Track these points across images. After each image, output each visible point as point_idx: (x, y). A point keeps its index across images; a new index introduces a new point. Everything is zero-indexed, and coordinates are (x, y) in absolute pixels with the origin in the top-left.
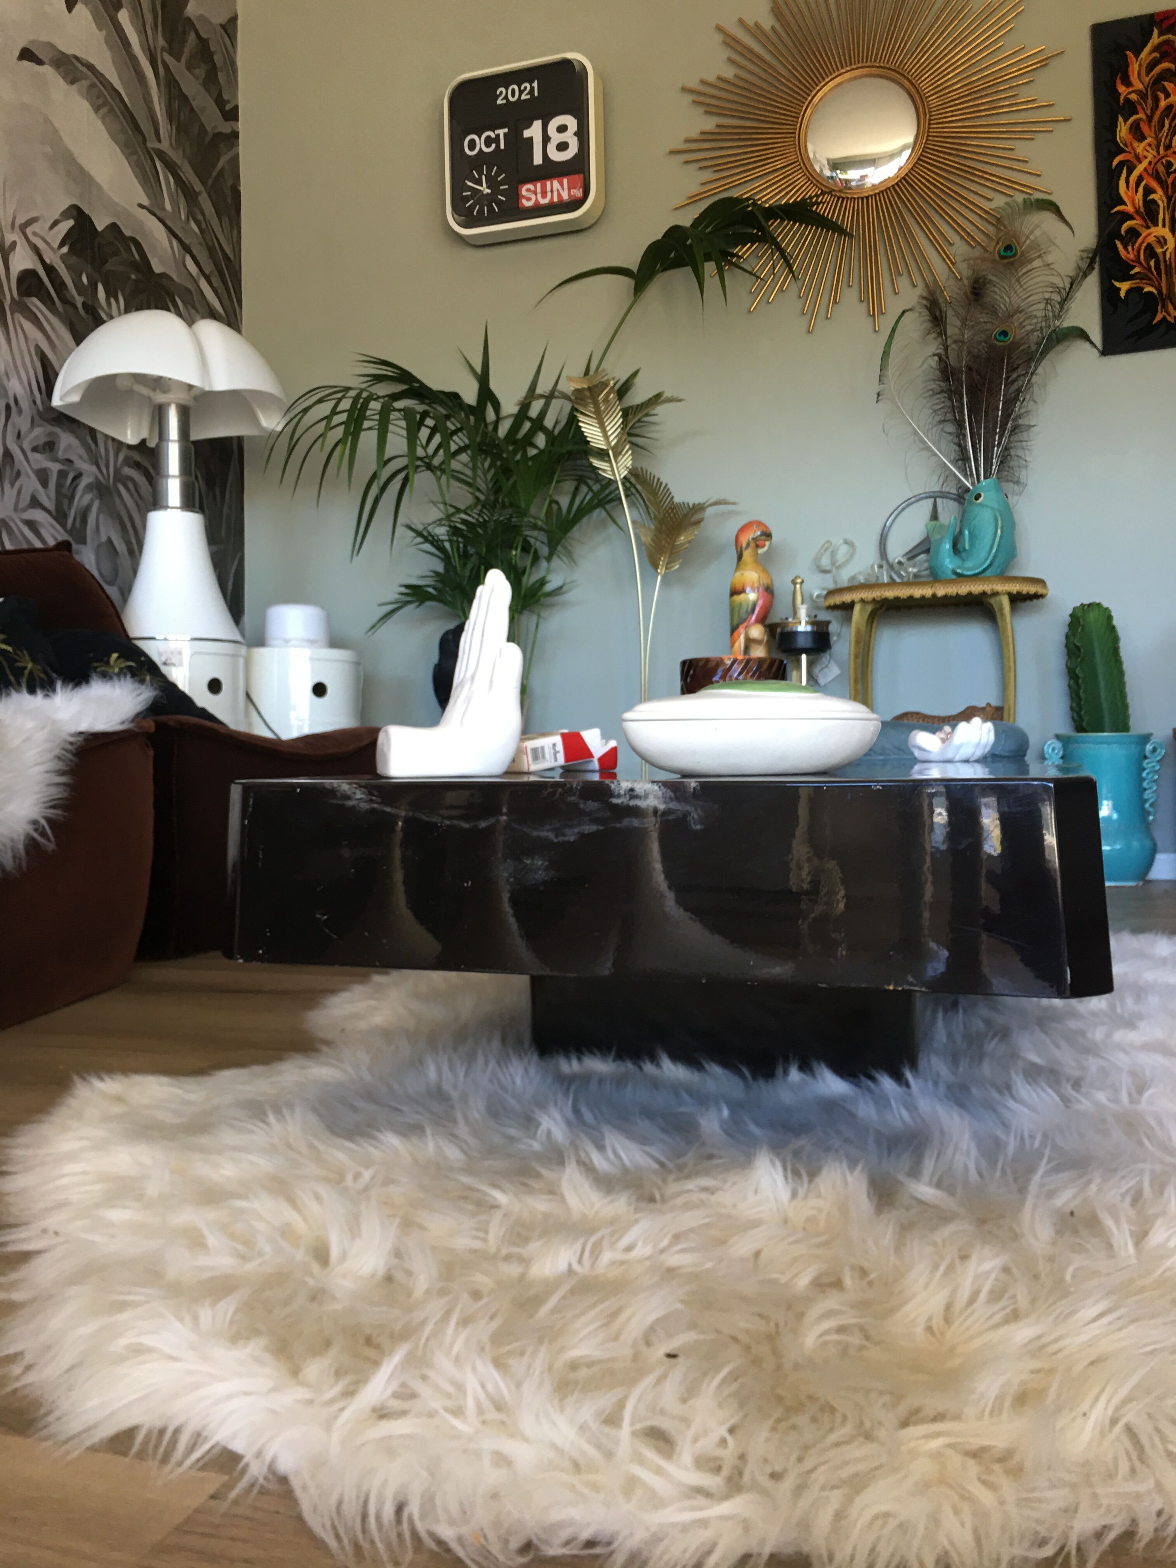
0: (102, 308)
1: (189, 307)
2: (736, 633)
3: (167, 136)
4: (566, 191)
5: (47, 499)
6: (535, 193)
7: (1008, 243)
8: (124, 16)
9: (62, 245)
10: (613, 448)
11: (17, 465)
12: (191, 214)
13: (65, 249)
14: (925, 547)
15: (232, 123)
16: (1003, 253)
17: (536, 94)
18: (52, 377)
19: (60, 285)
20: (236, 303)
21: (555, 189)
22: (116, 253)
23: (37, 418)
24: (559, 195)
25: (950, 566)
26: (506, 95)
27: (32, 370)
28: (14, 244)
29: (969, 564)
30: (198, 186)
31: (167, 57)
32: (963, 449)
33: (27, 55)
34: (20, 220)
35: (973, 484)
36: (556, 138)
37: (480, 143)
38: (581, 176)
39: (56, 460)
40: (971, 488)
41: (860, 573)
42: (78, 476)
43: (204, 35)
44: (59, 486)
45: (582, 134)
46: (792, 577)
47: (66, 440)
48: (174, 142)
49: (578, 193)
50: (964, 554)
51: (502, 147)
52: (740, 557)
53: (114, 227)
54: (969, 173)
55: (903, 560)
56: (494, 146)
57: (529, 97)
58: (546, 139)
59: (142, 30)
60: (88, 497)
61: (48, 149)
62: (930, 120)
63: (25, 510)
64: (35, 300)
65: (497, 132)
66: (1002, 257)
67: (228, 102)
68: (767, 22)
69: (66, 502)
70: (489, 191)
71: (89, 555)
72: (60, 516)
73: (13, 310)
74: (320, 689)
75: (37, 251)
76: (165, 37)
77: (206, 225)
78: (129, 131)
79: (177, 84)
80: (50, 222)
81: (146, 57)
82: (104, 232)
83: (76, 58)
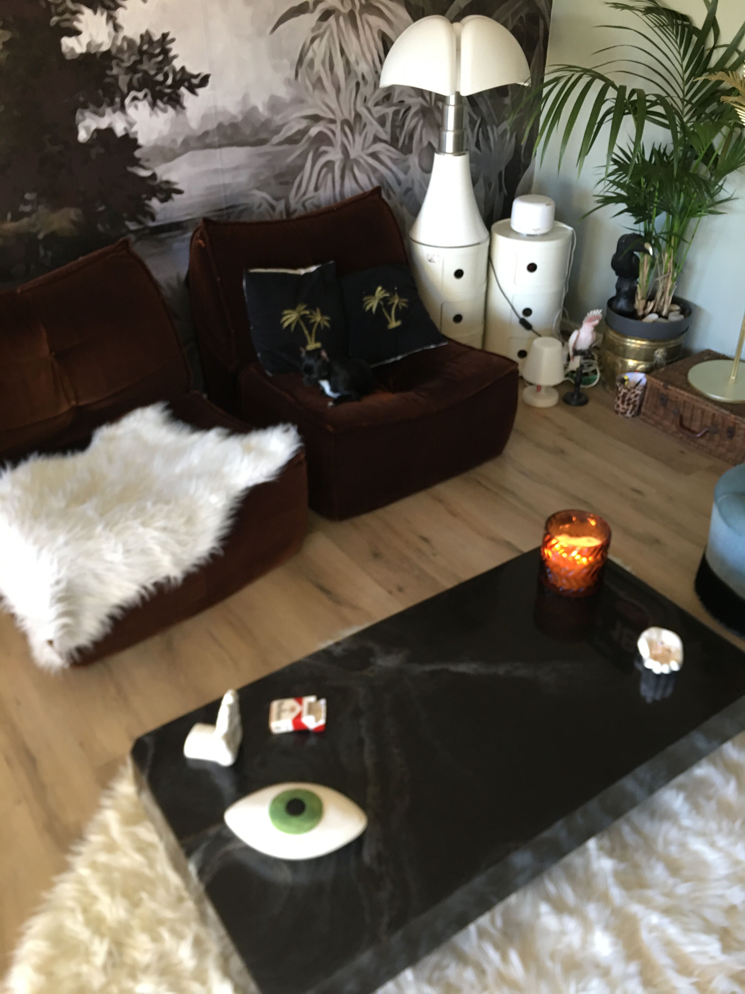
5: (385, 134)
11: (364, 120)
39: (391, 105)
42: (408, 109)
60: (415, 120)
69: (398, 131)
71: (413, 160)
72: (393, 142)
73: (361, 14)
74: (532, 268)
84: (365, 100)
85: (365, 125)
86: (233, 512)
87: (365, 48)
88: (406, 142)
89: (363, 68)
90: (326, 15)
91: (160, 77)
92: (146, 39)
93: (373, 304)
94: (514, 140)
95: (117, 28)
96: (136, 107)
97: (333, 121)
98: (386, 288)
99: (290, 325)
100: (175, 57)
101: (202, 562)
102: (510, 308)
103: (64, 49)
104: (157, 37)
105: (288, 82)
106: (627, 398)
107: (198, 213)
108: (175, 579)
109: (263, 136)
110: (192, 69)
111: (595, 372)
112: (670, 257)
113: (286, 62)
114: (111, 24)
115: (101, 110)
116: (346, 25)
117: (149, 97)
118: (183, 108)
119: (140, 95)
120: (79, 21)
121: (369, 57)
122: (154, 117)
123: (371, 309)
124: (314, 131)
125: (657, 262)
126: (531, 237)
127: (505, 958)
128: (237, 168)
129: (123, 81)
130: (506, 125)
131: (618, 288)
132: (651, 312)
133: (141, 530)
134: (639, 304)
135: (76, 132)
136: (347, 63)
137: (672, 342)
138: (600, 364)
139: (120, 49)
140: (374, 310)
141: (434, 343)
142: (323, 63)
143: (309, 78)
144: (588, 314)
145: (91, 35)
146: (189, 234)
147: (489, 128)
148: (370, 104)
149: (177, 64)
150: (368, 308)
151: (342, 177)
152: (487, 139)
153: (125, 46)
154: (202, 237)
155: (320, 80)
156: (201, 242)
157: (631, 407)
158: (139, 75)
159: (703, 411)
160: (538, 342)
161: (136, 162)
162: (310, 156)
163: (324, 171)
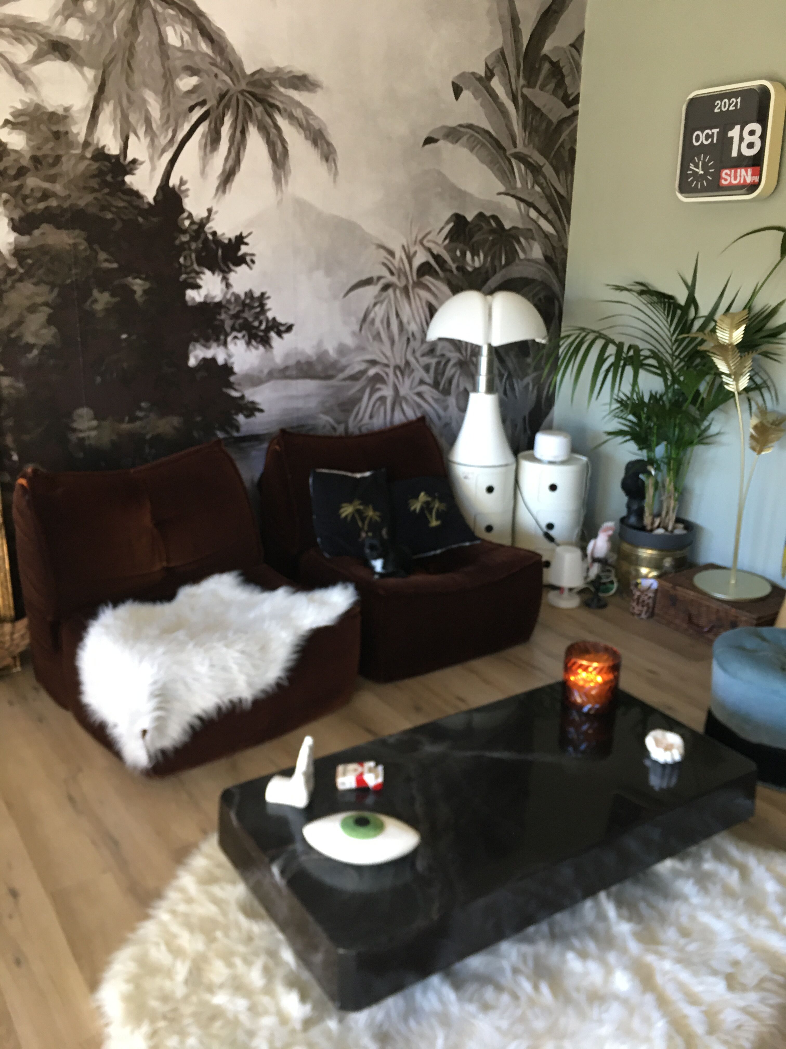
0: (469, 265)
1: (530, 239)
3: (522, 141)
4: (749, 177)
5: (429, 379)
6: (730, 176)
8: (495, 82)
9: (445, 239)
10: (734, 374)
11: (412, 366)
12: (536, 182)
13: (447, 242)
15: (574, 107)
17: (738, 107)
19: (442, 263)
20: (566, 222)
21: (742, 175)
22: (481, 229)
24: (745, 179)
26: (721, 106)
27: (422, 314)
28: (415, 253)
30: (542, 162)
31: (526, 91)
33: (429, 141)
34: (420, 237)
37: (702, 137)
38: (758, 167)
39: (434, 357)
42: (448, 361)
43: (555, 60)
44: (436, 369)
45: (763, 137)
47: (442, 345)
48: (526, 142)
49: (756, 179)
51: (715, 141)
53: (481, 215)
56: (710, 140)
57: (734, 108)
58: (741, 139)
59: (508, 83)
60: (453, 371)
61: (440, 190)
63: (416, 387)
64: (427, 277)
65: (713, 131)
67: (572, 93)
69: (439, 377)
70: (703, 172)
71: (452, 401)
72: (436, 385)
73: (413, 288)
74: (553, 488)
75: (429, 250)
76: (525, 78)
77: (547, 183)
78: (494, 152)
79: (532, 104)
80: (438, 230)
81: (509, 98)
82: (473, 220)
83: (461, 126)
84: (414, 352)
85: (413, 370)
86: (299, 648)
87: (416, 313)
88: (446, 385)
89: (413, 327)
90: (386, 287)
91: (256, 324)
92: (249, 295)
93: (417, 506)
94: (535, 392)
95: (228, 286)
96: (235, 344)
97: (387, 366)
98: (428, 493)
99: (346, 517)
100: (269, 309)
101: (269, 689)
102: (534, 522)
103: (187, 298)
104: (257, 294)
105: (354, 334)
106: (641, 601)
107: (275, 429)
108: (246, 700)
109: (331, 372)
110: (280, 319)
111: (612, 582)
112: (670, 481)
113: (353, 319)
114: (224, 284)
115: (208, 344)
116: (401, 296)
117: (246, 338)
118: (271, 347)
119: (240, 335)
120: (201, 279)
121: (418, 319)
122: (248, 353)
123: (415, 510)
124: (372, 372)
125: (660, 485)
126: (551, 463)
127: (536, 988)
128: (308, 396)
129: (228, 324)
130: (528, 379)
131: (629, 507)
132: (658, 527)
133: (224, 650)
134: (647, 520)
135: (187, 358)
136: (401, 323)
137: (679, 552)
138: (616, 576)
139: (229, 301)
140: (418, 510)
141: (469, 541)
142: (382, 322)
143: (370, 332)
144: (602, 526)
145: (208, 290)
146: (265, 445)
147: (514, 380)
148: (418, 354)
149: (270, 315)
150: (412, 508)
151: (393, 409)
152: (513, 389)
153: (233, 299)
154: (278, 444)
155: (378, 334)
156: (277, 447)
157: (645, 608)
158: (241, 321)
159: (708, 607)
160: (559, 549)
161: (230, 385)
162: (368, 391)
163: (378, 403)
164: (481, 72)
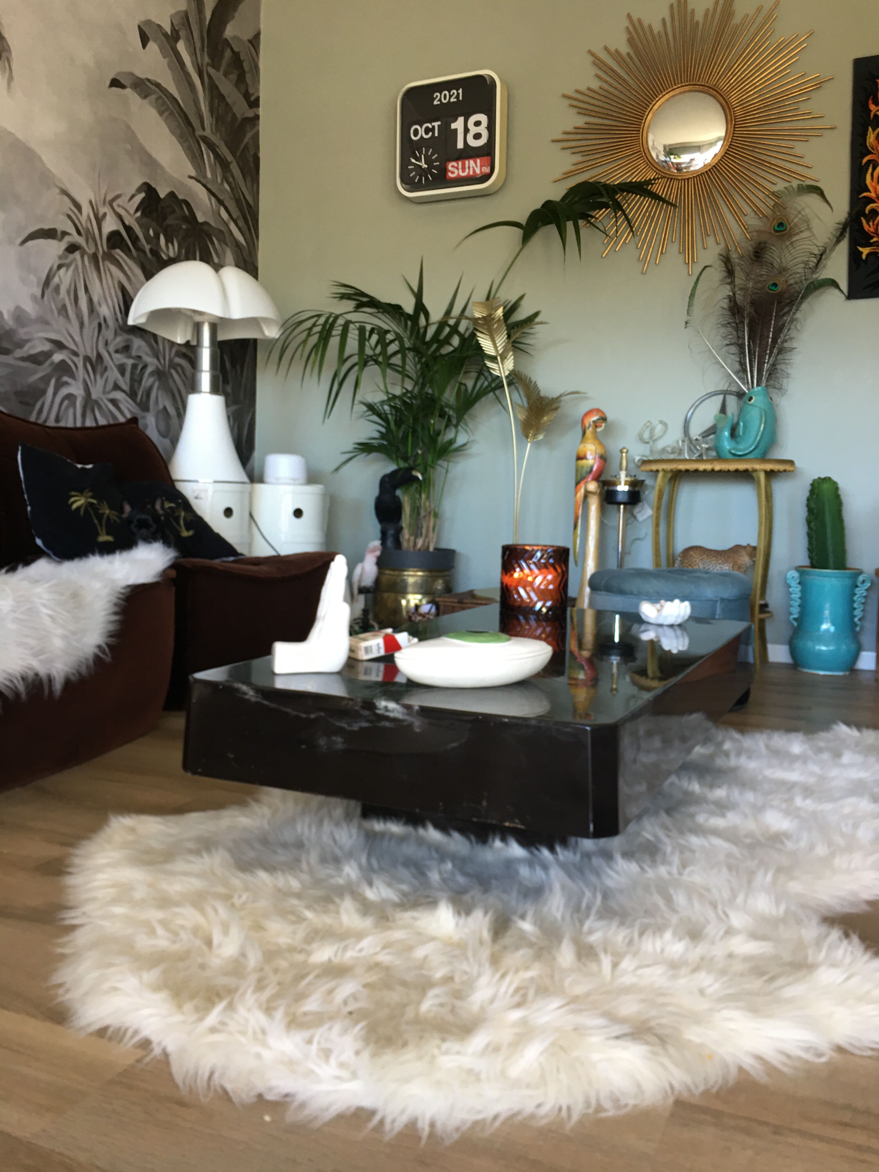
0: (164, 252)
1: (222, 242)
2: (578, 487)
3: (209, 126)
4: (479, 168)
5: (125, 383)
6: (457, 168)
7: (780, 221)
8: (181, 46)
9: (137, 211)
10: (501, 355)
11: (105, 363)
12: (225, 178)
13: (139, 214)
14: (712, 431)
15: (255, 109)
16: (776, 228)
17: (461, 98)
18: (129, 302)
19: (135, 239)
20: (254, 236)
21: (471, 166)
22: (173, 212)
23: (119, 330)
24: (474, 170)
25: (728, 447)
26: (440, 98)
27: (115, 299)
28: (105, 215)
29: (741, 447)
30: (230, 158)
31: (211, 70)
32: (742, 364)
33: (115, 83)
34: (109, 197)
35: (748, 389)
36: (473, 130)
37: (421, 132)
38: (489, 158)
39: (130, 357)
40: (747, 392)
41: (668, 446)
42: (145, 367)
43: (236, 50)
44: (132, 374)
45: (491, 128)
46: (621, 448)
47: (138, 344)
48: (214, 129)
49: (487, 170)
50: (738, 439)
51: (436, 135)
52: (584, 433)
53: (172, 195)
54: (761, 163)
55: (699, 438)
56: (430, 134)
57: (455, 100)
58: (466, 130)
59: (193, 54)
60: (151, 380)
61: (128, 147)
62: (735, 125)
63: (109, 392)
64: (118, 251)
65: (433, 124)
66: (776, 231)
67: (253, 94)
68: (624, 49)
69: (136, 385)
70: (426, 166)
71: (150, 419)
72: (132, 394)
73: (103, 260)
74: (298, 513)
75: (120, 217)
76: (209, 55)
77: (235, 184)
78: (183, 126)
79: (217, 87)
80: (129, 197)
81: (196, 72)
82: (165, 198)
83: (148, 80)
84: (106, 344)
85: (106, 369)
88: (144, 399)
89: (105, 311)
90: (72, 248)
97: (76, 354)
105: (34, 298)
109: (6, 345)
113: (33, 278)
116: (90, 265)
124: (57, 357)
136: (90, 301)
142: (68, 292)
143: (54, 301)
148: (111, 348)
151: (84, 415)
155: (64, 307)
162: (53, 382)
163: (66, 403)
164: (168, 29)
